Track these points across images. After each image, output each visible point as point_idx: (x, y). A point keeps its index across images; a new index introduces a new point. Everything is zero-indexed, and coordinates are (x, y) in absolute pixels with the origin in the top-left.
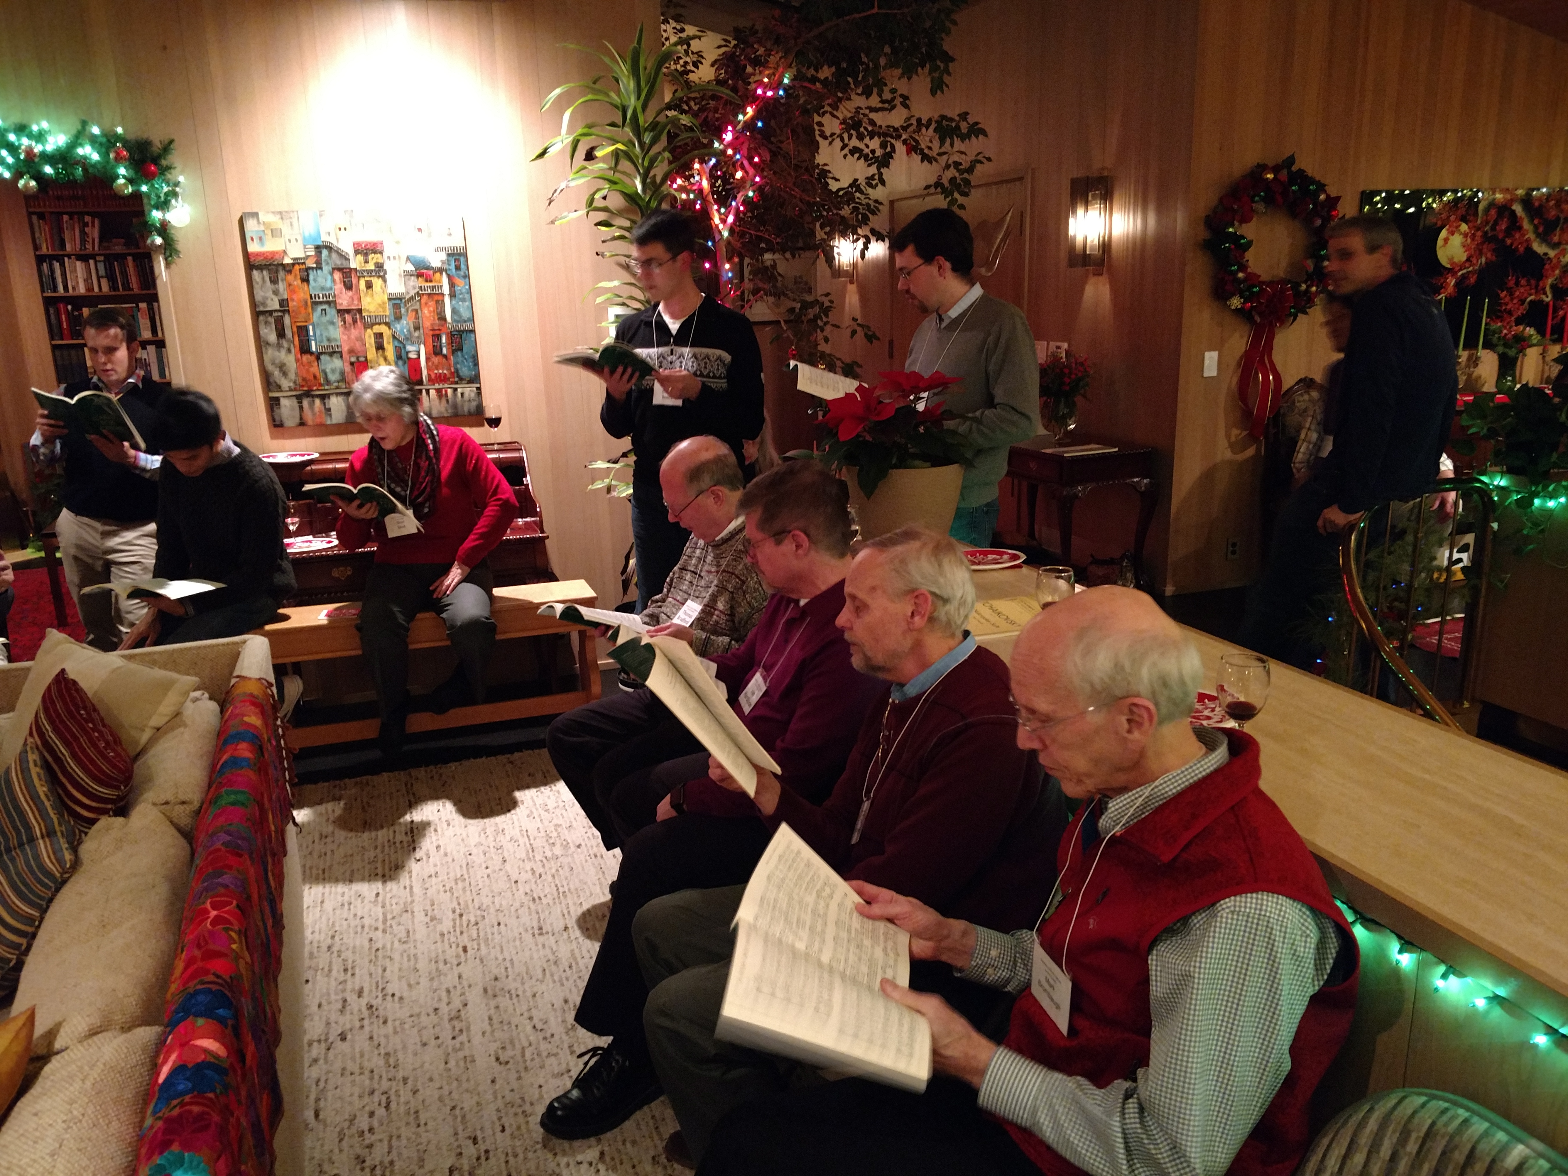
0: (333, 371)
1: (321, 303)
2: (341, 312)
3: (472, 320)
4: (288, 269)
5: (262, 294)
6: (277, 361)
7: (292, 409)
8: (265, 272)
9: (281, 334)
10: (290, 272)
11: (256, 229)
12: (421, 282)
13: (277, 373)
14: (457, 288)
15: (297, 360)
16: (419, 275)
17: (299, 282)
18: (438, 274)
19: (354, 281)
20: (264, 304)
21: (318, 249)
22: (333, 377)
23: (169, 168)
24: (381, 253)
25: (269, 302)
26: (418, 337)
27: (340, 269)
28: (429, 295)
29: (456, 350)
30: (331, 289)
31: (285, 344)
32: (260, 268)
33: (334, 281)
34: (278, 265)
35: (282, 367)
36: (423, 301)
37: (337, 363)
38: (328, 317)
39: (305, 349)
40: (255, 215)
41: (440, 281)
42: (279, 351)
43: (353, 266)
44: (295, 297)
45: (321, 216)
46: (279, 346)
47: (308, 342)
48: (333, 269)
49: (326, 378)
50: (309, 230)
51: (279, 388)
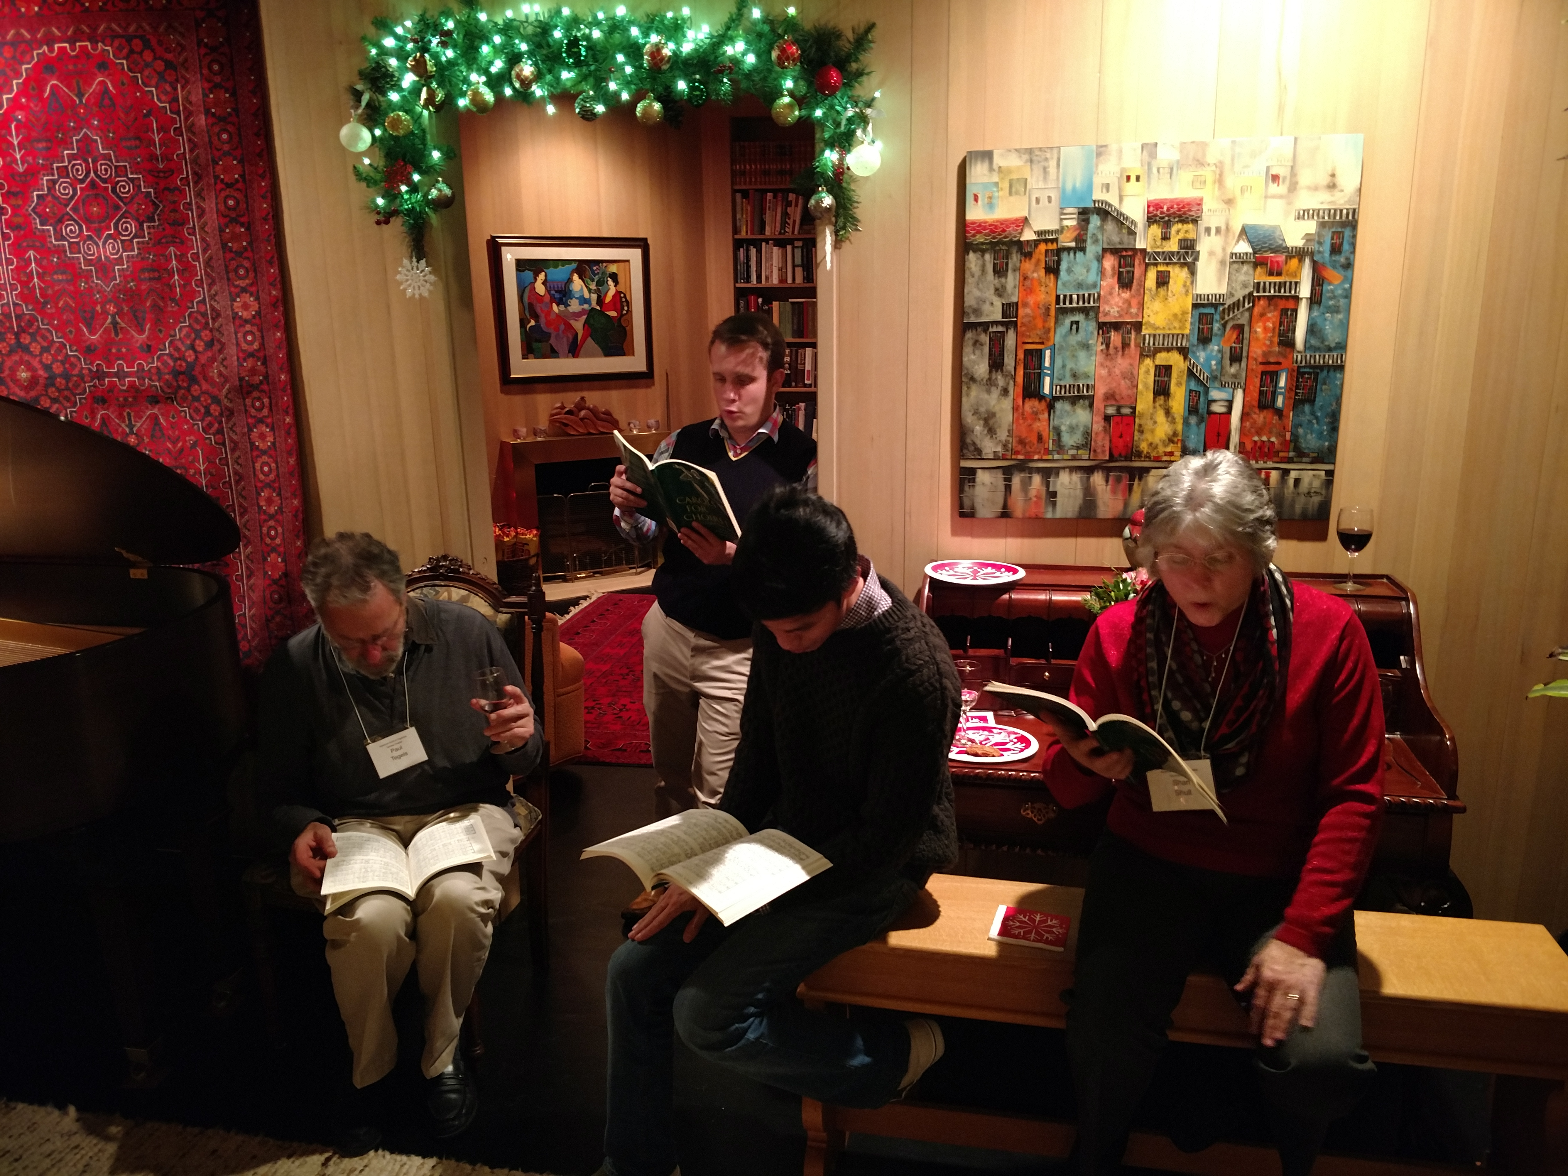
0: (1072, 429)
1: (1073, 310)
2: (1104, 328)
3: (1342, 347)
4: (1025, 250)
5: (977, 293)
6: (982, 409)
7: (993, 489)
8: (987, 256)
9: (996, 364)
10: (1028, 255)
11: (985, 180)
12: (1260, 276)
13: (978, 428)
14: (1327, 288)
15: (1015, 409)
16: (1258, 263)
17: (1042, 272)
18: (1294, 262)
19: (1138, 271)
20: (977, 311)
21: (1084, 214)
22: (1069, 440)
23: (860, 74)
24: (1195, 221)
25: (986, 307)
26: (1235, 376)
27: (1115, 251)
28: (1270, 298)
29: (1303, 402)
30: (1095, 286)
31: (1001, 381)
32: (980, 249)
33: (1102, 272)
34: (1011, 241)
35: (989, 421)
36: (1256, 310)
37: (1082, 416)
38: (1080, 337)
39: (1031, 390)
40: (988, 155)
41: (1297, 273)
42: (989, 392)
43: (1140, 245)
44: (1031, 300)
45: (1099, 155)
46: (990, 383)
47: (1039, 378)
48: (1104, 250)
49: (1058, 441)
50: (1074, 178)
51: (978, 453)
